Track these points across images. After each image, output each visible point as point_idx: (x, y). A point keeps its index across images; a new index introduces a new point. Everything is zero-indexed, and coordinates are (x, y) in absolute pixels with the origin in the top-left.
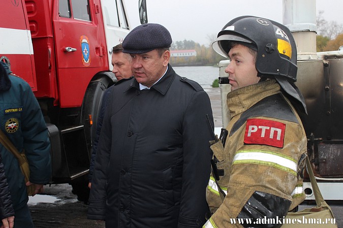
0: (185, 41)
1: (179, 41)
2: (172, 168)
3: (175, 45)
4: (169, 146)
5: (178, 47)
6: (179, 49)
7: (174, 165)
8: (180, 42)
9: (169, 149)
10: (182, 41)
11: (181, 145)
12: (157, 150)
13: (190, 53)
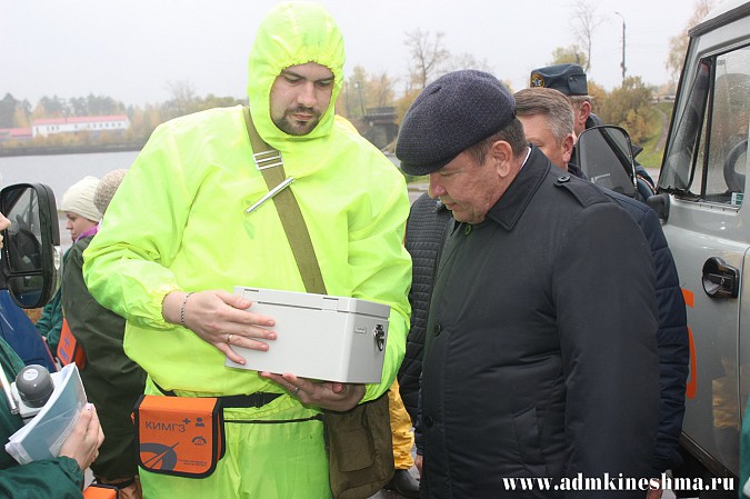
0: (91, 96)
1: (77, 97)
2: (537, 410)
3: (70, 105)
4: (520, 353)
5: (76, 111)
6: (79, 115)
7: (543, 402)
8: (81, 99)
9: (523, 360)
10: (85, 97)
11: (555, 349)
12: (493, 366)
13: (116, 124)
